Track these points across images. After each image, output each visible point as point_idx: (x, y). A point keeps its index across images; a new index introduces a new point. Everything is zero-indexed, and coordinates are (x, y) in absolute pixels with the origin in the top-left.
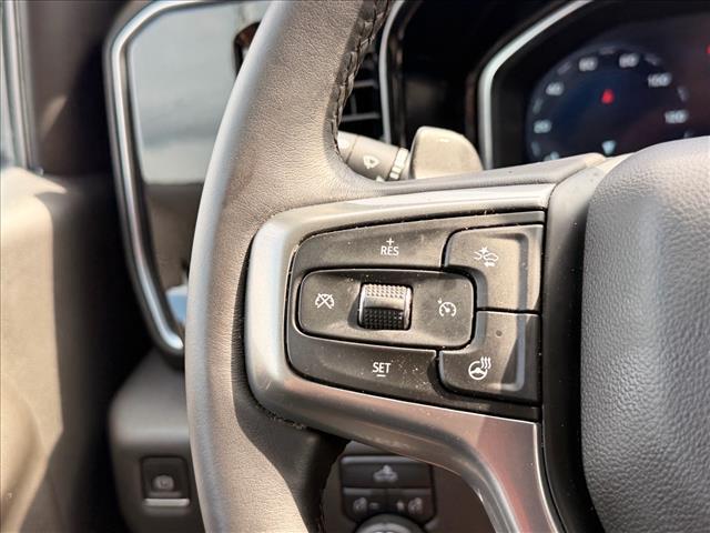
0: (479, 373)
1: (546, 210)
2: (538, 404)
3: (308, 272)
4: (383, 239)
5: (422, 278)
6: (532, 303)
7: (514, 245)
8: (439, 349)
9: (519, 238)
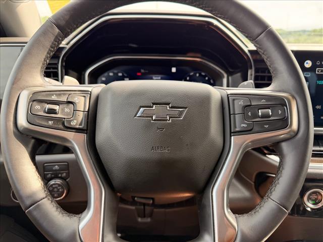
0: (74, 123)
1: (91, 92)
2: (87, 130)
3: (34, 101)
4: (53, 95)
5: (62, 104)
6: (87, 110)
7: (83, 98)
8: (64, 118)
9: (84, 96)
